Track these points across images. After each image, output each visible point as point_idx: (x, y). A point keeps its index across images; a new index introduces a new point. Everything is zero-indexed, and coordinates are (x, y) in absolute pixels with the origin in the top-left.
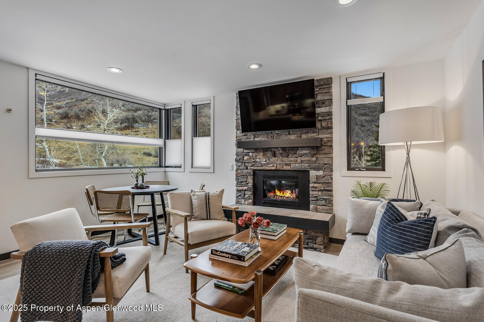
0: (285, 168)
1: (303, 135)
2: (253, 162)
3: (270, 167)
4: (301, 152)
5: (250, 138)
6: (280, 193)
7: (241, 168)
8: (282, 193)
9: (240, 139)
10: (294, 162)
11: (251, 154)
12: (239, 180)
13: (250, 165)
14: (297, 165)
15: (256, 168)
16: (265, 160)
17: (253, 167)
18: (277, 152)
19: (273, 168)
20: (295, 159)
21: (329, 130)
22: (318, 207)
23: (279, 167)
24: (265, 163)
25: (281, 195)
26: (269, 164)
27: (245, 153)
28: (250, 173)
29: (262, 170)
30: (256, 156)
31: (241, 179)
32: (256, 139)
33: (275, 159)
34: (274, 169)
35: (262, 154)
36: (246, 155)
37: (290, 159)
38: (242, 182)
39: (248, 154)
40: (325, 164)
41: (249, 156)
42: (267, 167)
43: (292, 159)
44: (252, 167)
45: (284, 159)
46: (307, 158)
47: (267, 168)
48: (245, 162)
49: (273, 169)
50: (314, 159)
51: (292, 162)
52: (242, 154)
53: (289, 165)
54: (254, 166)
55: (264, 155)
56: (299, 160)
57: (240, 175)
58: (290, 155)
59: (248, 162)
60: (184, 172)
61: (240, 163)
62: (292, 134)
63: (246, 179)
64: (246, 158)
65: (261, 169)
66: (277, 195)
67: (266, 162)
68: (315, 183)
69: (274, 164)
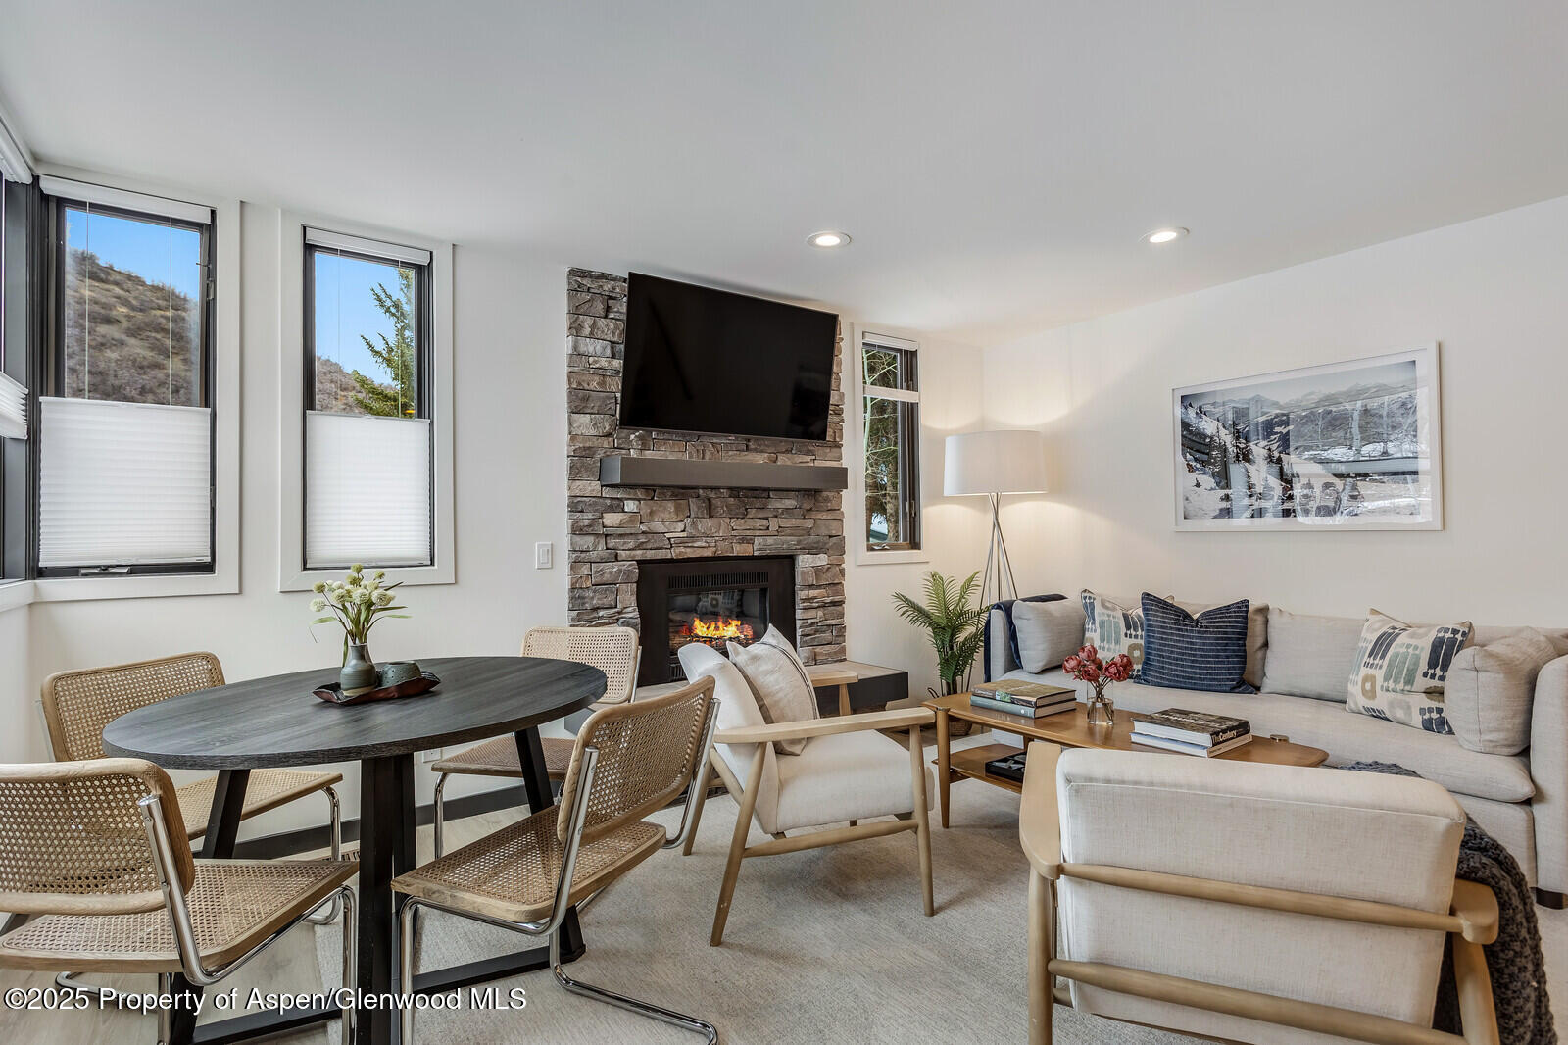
0: (739, 550)
1: (780, 457)
2: (643, 533)
3: (701, 549)
4: (778, 505)
5: (626, 446)
6: (707, 629)
7: (593, 555)
8: (713, 626)
9: (589, 448)
10: (762, 533)
11: (630, 506)
12: (584, 604)
13: (631, 545)
14: (770, 540)
15: (650, 555)
16: (681, 526)
17: (639, 552)
18: (717, 502)
19: (708, 553)
20: (765, 522)
21: (834, 450)
22: (818, 649)
23: (723, 549)
24: (682, 535)
25: (709, 636)
26: (692, 538)
27: (608, 502)
28: (629, 572)
29: (672, 560)
30: (651, 513)
31: (592, 598)
32: (648, 454)
33: (709, 522)
34: (711, 555)
35: (671, 506)
36: (611, 509)
37: (751, 524)
38: (596, 609)
39: (619, 505)
40: (830, 537)
41: (623, 511)
42: (688, 550)
43: (758, 523)
44: (634, 552)
45: (735, 523)
46: (793, 522)
47: (690, 553)
48: (606, 536)
49: (705, 555)
50: (809, 524)
51: (758, 533)
52: (595, 503)
53: (750, 542)
54: (644, 546)
55: (678, 510)
56: (774, 524)
57: (589, 584)
58: (752, 512)
59: (621, 536)
60: (241, 592)
61: (591, 539)
62: (756, 450)
63: (614, 597)
64: (611, 519)
65: (669, 556)
66: (700, 634)
67: (684, 535)
68: (811, 587)
69: (708, 540)
